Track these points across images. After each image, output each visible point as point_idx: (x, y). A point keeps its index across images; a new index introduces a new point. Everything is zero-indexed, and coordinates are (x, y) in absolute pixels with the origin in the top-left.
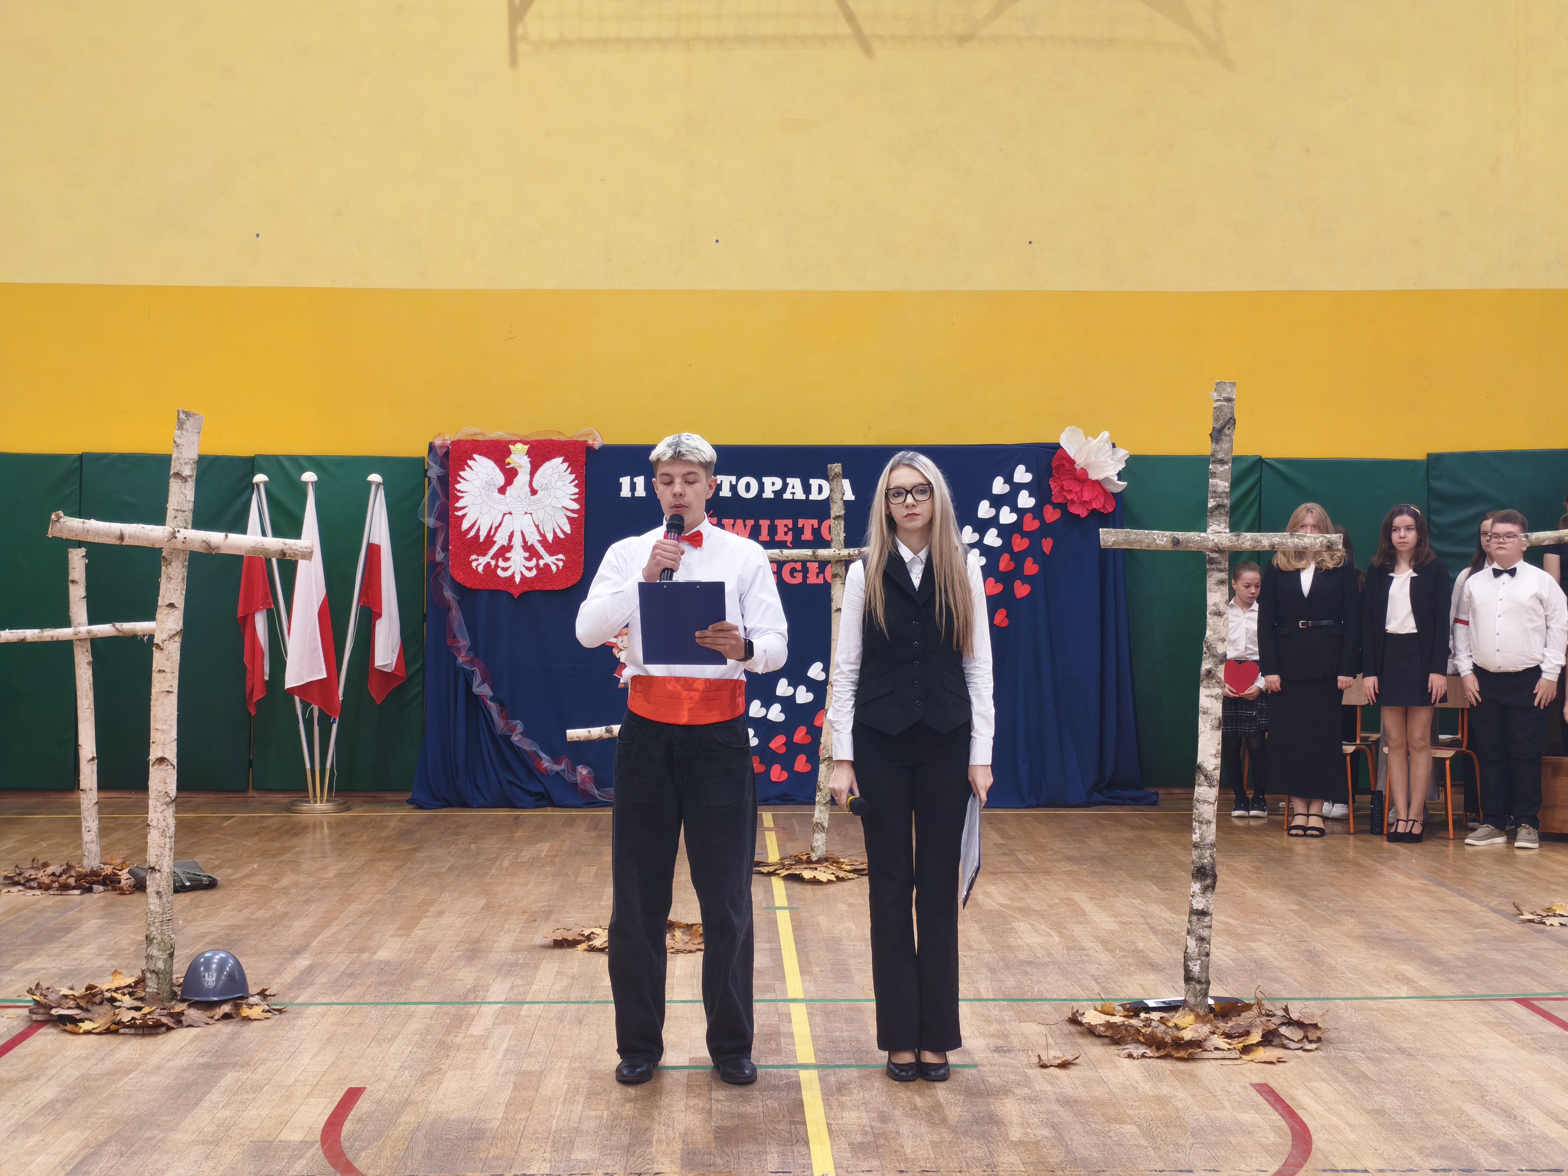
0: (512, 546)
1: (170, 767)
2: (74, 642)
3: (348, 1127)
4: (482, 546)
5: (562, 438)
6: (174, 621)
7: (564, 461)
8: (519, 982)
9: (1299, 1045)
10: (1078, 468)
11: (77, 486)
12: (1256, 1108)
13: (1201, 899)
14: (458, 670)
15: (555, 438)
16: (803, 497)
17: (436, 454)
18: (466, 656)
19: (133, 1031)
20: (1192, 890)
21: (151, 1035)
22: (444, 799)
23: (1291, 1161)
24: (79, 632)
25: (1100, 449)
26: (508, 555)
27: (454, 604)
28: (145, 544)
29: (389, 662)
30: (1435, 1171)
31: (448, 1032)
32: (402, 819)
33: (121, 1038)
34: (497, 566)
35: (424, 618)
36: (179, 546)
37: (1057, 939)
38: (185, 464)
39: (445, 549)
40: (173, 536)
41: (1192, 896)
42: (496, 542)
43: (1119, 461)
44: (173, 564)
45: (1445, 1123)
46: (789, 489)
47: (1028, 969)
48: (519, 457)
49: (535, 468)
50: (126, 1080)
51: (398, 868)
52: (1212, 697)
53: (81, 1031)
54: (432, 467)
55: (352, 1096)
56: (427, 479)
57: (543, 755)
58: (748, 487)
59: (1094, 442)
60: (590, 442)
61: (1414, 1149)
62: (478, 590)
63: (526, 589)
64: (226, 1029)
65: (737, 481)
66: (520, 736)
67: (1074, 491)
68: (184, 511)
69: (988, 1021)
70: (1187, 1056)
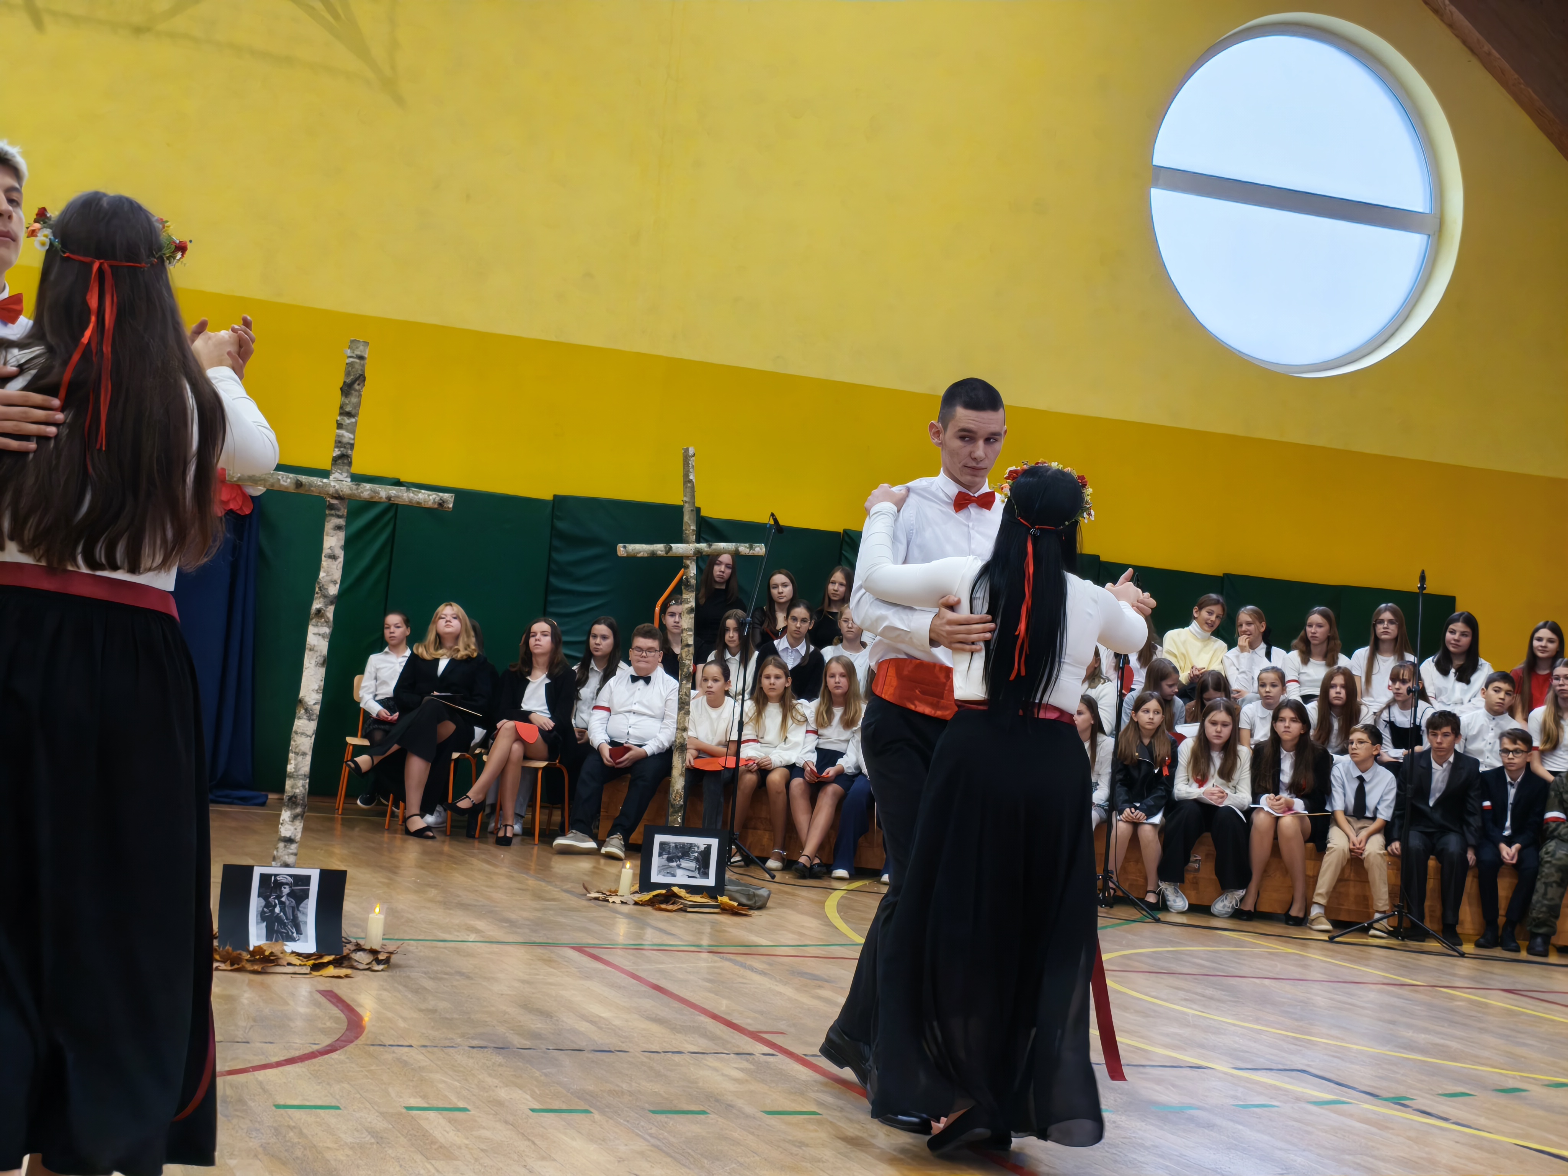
9: (367, 967)
12: (318, 1005)
13: (290, 827)
20: (282, 818)
23: (342, 1039)
30: (473, 1047)
41: (282, 824)
45: (488, 1019)
61: (457, 1034)
70: (260, 970)
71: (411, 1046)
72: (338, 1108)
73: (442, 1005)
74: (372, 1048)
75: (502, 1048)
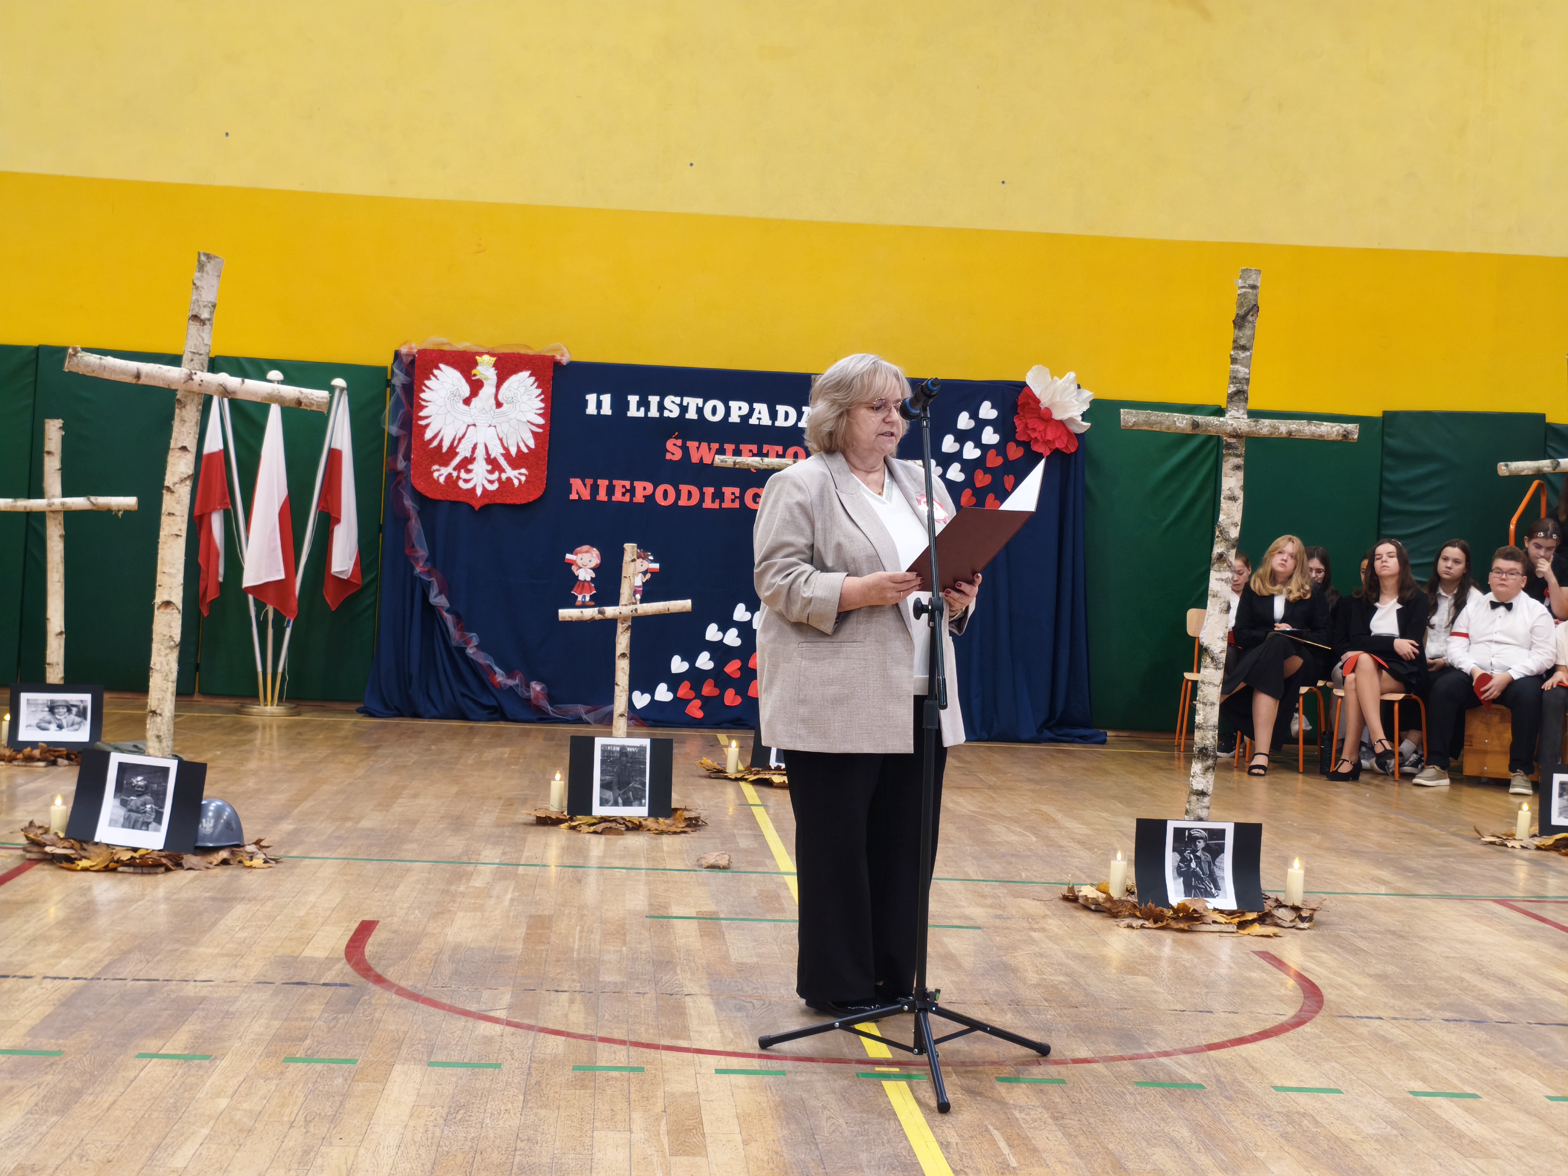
0: (474, 459)
1: (176, 611)
2: (47, 514)
3: (370, 948)
4: (445, 456)
5: (530, 352)
6: (186, 464)
7: (531, 375)
8: (508, 849)
9: (1292, 924)
10: (1042, 407)
11: (32, 379)
12: (1264, 970)
13: (1202, 780)
14: (414, 579)
15: (523, 351)
16: (769, 423)
17: (401, 362)
18: (423, 567)
19: (131, 869)
20: (1192, 771)
21: (149, 874)
22: (396, 708)
23: (1306, 1008)
24: (53, 504)
25: (1066, 389)
26: (470, 467)
27: (413, 514)
28: (161, 384)
29: (346, 568)
30: (1447, 1020)
31: (449, 882)
32: (355, 724)
33: (120, 876)
34: (458, 477)
35: (381, 528)
36: (196, 388)
37: (1034, 839)
38: (205, 306)
39: (407, 458)
40: (190, 377)
41: (1193, 777)
42: (457, 454)
43: (1084, 401)
44: (188, 407)
45: (1447, 987)
46: (756, 415)
47: (1013, 860)
48: (486, 369)
49: (501, 379)
50: (135, 906)
51: (361, 761)
52: (1222, 580)
53: (79, 868)
54: (397, 375)
55: (366, 928)
56: (388, 390)
57: (497, 669)
58: (714, 411)
59: (1060, 382)
60: (558, 357)
61: (1422, 1004)
62: (440, 501)
63: (486, 501)
64: (224, 873)
65: (704, 403)
66: (474, 650)
67: (1038, 430)
68: (201, 354)
69: (984, 896)
70: (1186, 928)
71: (1380, 1018)
72: (1339, 1092)
73: (1390, 969)
74: (1340, 1020)
75: (1479, 1022)
